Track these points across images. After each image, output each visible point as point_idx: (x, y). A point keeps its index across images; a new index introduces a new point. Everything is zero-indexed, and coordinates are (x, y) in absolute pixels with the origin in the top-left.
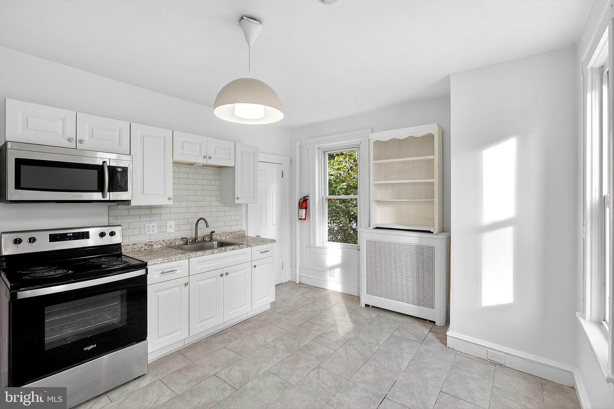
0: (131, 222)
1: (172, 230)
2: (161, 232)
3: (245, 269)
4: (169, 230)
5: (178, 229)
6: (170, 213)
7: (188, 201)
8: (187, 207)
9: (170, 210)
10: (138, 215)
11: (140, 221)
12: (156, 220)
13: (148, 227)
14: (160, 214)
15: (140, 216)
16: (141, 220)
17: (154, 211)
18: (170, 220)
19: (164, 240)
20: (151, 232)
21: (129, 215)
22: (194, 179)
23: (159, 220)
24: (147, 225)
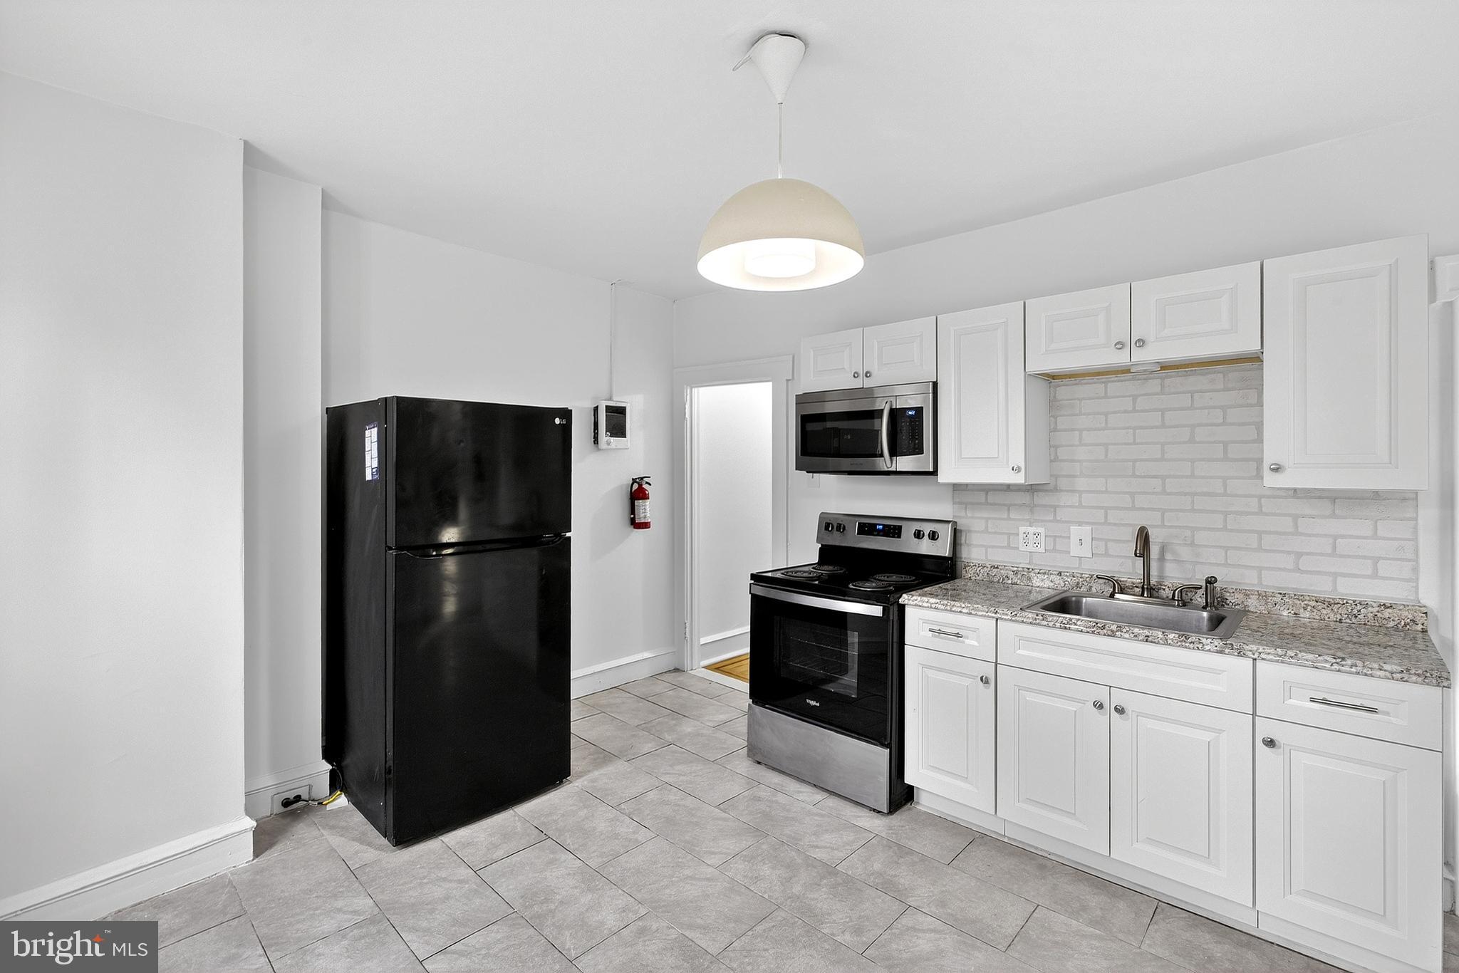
0: (990, 518)
1: (1086, 551)
2: (1054, 550)
3: (1220, 731)
4: (1075, 550)
5: (1102, 551)
6: (1081, 506)
7: (1134, 475)
8: (1132, 495)
9: (1080, 497)
10: (1004, 505)
11: (1009, 519)
12: (1042, 521)
13: (1024, 533)
14: (1055, 507)
15: (1009, 507)
16: (1012, 516)
17: (1041, 499)
18: (1080, 524)
19: (1060, 573)
20: (1031, 548)
21: (987, 503)
22: (1156, 410)
23: (1050, 521)
24: (1022, 529)
